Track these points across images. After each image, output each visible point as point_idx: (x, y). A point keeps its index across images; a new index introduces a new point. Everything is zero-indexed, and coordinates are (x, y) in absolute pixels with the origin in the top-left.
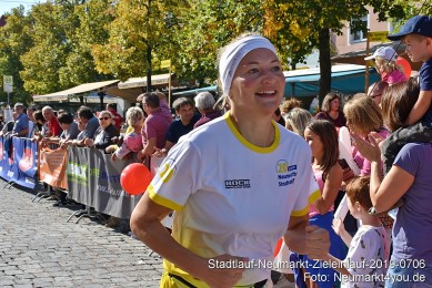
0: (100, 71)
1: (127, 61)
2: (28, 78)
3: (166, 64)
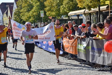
0: (80, 7)
1: (91, 2)
2: (48, 11)
3: (108, 2)
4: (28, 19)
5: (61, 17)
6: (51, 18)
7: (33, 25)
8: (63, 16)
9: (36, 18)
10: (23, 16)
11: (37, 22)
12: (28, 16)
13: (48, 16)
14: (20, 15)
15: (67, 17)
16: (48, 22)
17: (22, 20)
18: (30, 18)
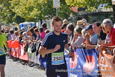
4: (27, 12)
5: (97, 8)
6: (75, 9)
7: (37, 24)
8: (101, 5)
9: (45, 10)
10: (17, 7)
11: (47, 18)
12: (27, 5)
13: (69, 6)
14: (10, 4)
15: (110, 7)
16: (69, 18)
17: (14, 14)
18: (31, 9)
